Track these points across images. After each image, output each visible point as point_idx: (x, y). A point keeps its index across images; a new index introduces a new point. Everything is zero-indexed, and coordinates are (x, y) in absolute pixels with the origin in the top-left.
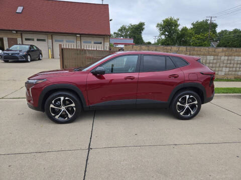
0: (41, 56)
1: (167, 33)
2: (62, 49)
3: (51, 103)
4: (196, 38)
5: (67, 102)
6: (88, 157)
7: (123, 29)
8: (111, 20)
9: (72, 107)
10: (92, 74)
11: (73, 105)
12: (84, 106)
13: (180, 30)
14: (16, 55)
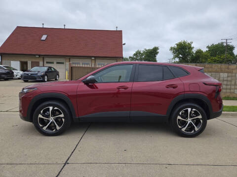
0: (58, 76)
1: (180, 56)
2: (72, 67)
3: (40, 113)
4: (212, 60)
5: (57, 113)
6: (59, 173)
7: (138, 54)
8: (124, 44)
9: (61, 118)
10: (83, 84)
11: (62, 116)
12: (73, 117)
13: (195, 52)
14: (35, 75)
